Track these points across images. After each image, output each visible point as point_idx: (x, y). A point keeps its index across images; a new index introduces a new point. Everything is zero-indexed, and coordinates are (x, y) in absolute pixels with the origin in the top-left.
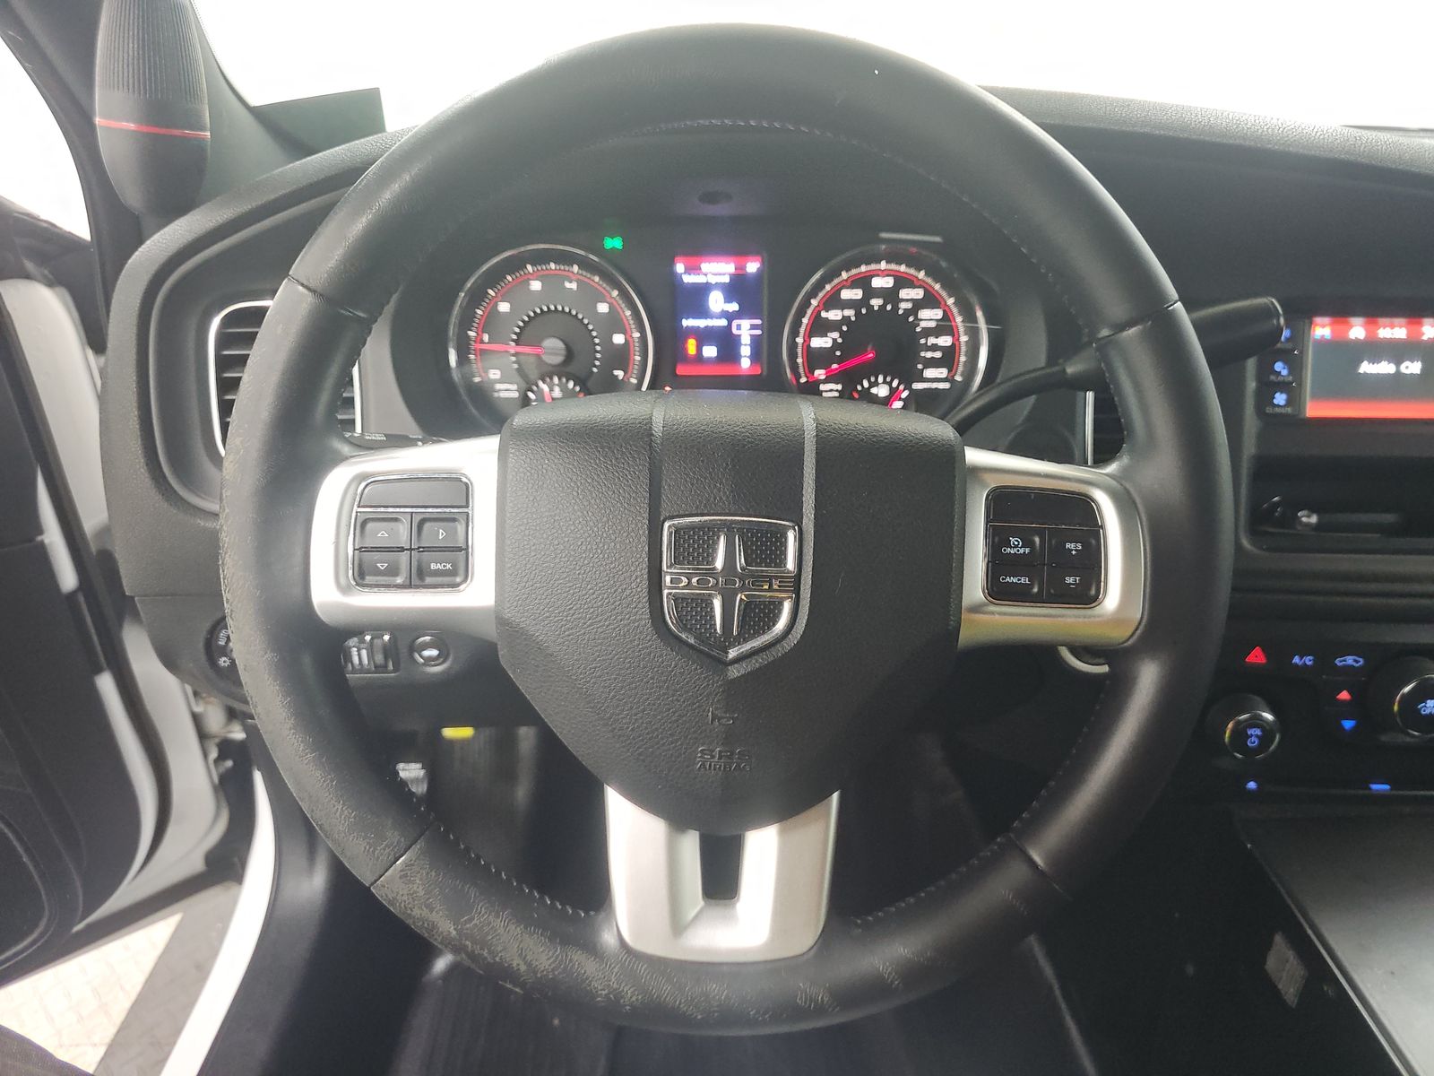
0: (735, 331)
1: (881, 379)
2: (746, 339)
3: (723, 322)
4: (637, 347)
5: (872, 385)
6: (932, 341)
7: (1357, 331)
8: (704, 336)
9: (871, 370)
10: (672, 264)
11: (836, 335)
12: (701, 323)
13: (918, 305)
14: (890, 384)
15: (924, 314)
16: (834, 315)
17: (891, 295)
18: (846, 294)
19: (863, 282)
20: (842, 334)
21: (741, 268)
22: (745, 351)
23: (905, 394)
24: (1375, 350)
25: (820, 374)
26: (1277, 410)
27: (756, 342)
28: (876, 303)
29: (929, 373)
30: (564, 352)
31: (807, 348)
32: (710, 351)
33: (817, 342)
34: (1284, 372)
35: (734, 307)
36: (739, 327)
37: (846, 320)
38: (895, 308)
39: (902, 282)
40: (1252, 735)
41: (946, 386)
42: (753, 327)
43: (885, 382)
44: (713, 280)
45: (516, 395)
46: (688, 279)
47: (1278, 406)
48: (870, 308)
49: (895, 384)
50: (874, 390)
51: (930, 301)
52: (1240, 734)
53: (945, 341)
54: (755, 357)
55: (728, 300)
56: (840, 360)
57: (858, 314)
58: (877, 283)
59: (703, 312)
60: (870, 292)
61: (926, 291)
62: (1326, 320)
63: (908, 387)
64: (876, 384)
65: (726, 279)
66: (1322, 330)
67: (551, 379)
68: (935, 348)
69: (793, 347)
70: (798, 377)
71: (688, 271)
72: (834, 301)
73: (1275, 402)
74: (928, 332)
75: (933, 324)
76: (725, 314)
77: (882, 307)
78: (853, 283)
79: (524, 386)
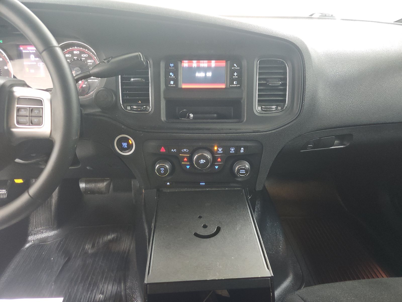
0: (39, 66)
2: (42, 68)
3: (35, 63)
7: (195, 64)
10: (19, 47)
13: (87, 58)
15: (89, 61)
17: (79, 56)
18: (67, 56)
19: (71, 52)
23: (86, 82)
24: (199, 69)
26: (172, 86)
32: (32, 71)
34: (173, 75)
35: (37, 59)
36: (39, 64)
38: (81, 59)
39: (82, 52)
40: (162, 170)
44: (30, 51)
46: (24, 51)
47: (172, 84)
48: (74, 59)
51: (90, 57)
52: (159, 170)
55: (35, 57)
57: (71, 61)
58: (75, 52)
60: (73, 55)
61: (88, 55)
62: (187, 61)
65: (34, 52)
66: (185, 64)
71: (24, 49)
73: (171, 83)
74: (90, 66)
75: (91, 64)
76: (35, 61)
77: (77, 59)
78: (69, 53)
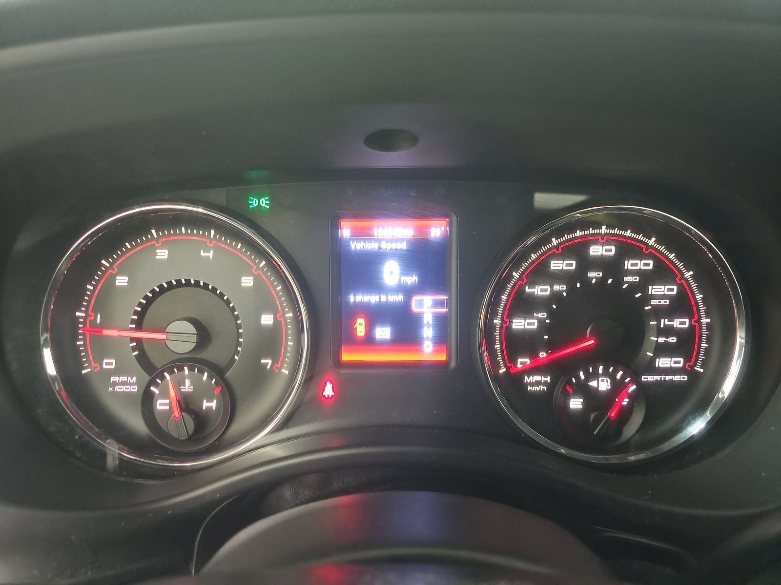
0: (415, 309)
1: (601, 370)
2: (428, 318)
3: (399, 298)
4: (290, 330)
5: (590, 377)
6: (665, 322)
8: (374, 315)
9: (589, 359)
10: (336, 226)
11: (543, 315)
12: (373, 299)
13: (647, 278)
14: (612, 377)
15: (656, 290)
16: (540, 291)
17: (612, 267)
18: (556, 265)
19: (577, 250)
20: (551, 314)
21: (422, 231)
22: (428, 332)
23: (632, 388)
25: (523, 362)
27: (441, 322)
28: (594, 275)
29: (663, 362)
30: (194, 339)
31: (507, 330)
32: (383, 333)
33: (518, 324)
35: (412, 279)
36: (420, 303)
37: (555, 297)
38: (619, 282)
39: (627, 250)
41: (683, 378)
42: (440, 304)
43: (606, 373)
44: (385, 246)
45: (134, 389)
46: (356, 246)
48: (586, 281)
49: (619, 375)
50: (593, 384)
51: (662, 273)
53: (680, 323)
54: (441, 340)
55: (406, 271)
56: (550, 346)
57: (571, 290)
58: (596, 251)
59: (374, 284)
60: (586, 263)
61: (657, 261)
63: (636, 380)
64: (595, 376)
65: (404, 246)
67: (181, 369)
68: (668, 331)
69: (489, 328)
70: (495, 366)
71: (356, 235)
72: (540, 273)
74: (659, 313)
75: (665, 302)
76: (402, 288)
77: (602, 281)
78: (564, 252)
79: (147, 378)
